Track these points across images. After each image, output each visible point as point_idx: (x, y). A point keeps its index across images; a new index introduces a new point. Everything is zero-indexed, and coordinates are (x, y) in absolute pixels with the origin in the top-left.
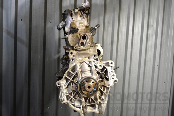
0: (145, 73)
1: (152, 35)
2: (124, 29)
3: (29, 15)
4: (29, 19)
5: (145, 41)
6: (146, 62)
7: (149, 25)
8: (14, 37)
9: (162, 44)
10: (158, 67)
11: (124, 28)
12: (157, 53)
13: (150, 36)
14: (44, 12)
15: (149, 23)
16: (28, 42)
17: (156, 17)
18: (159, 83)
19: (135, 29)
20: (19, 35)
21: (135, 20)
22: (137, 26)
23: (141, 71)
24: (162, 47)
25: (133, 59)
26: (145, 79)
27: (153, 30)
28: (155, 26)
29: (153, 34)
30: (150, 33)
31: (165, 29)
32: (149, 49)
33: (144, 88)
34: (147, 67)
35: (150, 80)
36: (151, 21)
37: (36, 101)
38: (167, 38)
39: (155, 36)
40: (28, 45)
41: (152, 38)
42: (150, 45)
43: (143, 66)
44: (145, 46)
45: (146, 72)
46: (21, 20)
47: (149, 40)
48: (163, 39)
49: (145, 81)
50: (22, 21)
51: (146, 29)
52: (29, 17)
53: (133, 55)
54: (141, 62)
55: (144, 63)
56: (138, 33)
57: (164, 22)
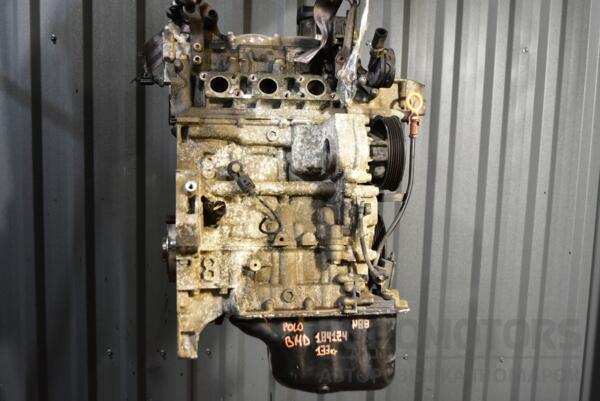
0: (502, 220)
1: (525, 86)
2: (424, 65)
3: (80, 21)
4: (82, 34)
5: (501, 108)
6: (505, 183)
7: (514, 47)
8: (29, 101)
9: (561, 117)
10: (546, 197)
11: (425, 60)
12: (541, 147)
13: (516, 87)
14: (135, 10)
15: (515, 43)
16: (81, 117)
17: (537, 18)
18: (550, 255)
19: (465, 63)
20: (47, 94)
21: (464, 32)
22: (469, 54)
23: (486, 213)
24: (560, 127)
25: (458, 173)
26: (501, 243)
27: (528, 66)
28: (534, 50)
29: (527, 82)
30: (516, 79)
31: (572, 61)
32: (515, 135)
33: (498, 275)
34: (509, 201)
35: (520, 246)
36: (521, 33)
37: (117, 328)
38: (578, 92)
39: (534, 87)
40: (82, 130)
41: (526, 96)
42: (517, 122)
43: (495, 196)
44: (500, 126)
45: (503, 215)
46: (54, 40)
47: (514, 103)
48: (562, 99)
49: (501, 247)
50: (58, 41)
51: (504, 65)
52: (80, 29)
53: (456, 157)
54: (488, 182)
55: (496, 184)
56: (475, 78)
57: (567, 36)
